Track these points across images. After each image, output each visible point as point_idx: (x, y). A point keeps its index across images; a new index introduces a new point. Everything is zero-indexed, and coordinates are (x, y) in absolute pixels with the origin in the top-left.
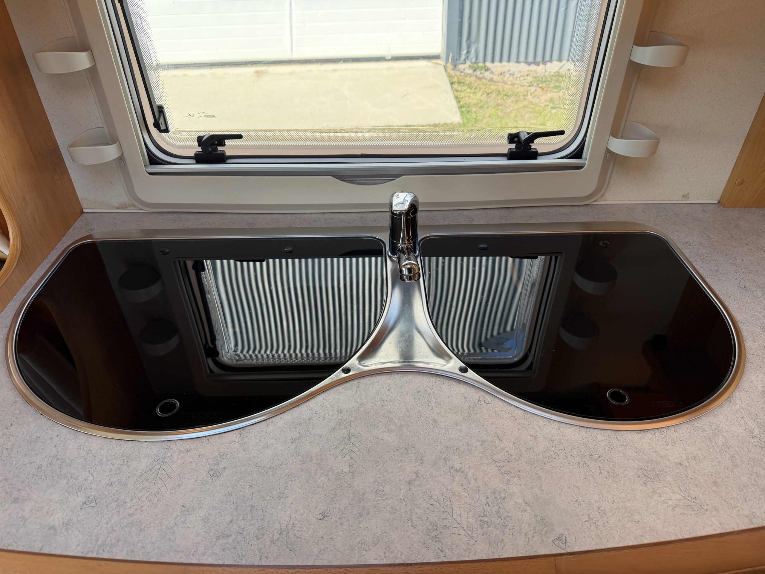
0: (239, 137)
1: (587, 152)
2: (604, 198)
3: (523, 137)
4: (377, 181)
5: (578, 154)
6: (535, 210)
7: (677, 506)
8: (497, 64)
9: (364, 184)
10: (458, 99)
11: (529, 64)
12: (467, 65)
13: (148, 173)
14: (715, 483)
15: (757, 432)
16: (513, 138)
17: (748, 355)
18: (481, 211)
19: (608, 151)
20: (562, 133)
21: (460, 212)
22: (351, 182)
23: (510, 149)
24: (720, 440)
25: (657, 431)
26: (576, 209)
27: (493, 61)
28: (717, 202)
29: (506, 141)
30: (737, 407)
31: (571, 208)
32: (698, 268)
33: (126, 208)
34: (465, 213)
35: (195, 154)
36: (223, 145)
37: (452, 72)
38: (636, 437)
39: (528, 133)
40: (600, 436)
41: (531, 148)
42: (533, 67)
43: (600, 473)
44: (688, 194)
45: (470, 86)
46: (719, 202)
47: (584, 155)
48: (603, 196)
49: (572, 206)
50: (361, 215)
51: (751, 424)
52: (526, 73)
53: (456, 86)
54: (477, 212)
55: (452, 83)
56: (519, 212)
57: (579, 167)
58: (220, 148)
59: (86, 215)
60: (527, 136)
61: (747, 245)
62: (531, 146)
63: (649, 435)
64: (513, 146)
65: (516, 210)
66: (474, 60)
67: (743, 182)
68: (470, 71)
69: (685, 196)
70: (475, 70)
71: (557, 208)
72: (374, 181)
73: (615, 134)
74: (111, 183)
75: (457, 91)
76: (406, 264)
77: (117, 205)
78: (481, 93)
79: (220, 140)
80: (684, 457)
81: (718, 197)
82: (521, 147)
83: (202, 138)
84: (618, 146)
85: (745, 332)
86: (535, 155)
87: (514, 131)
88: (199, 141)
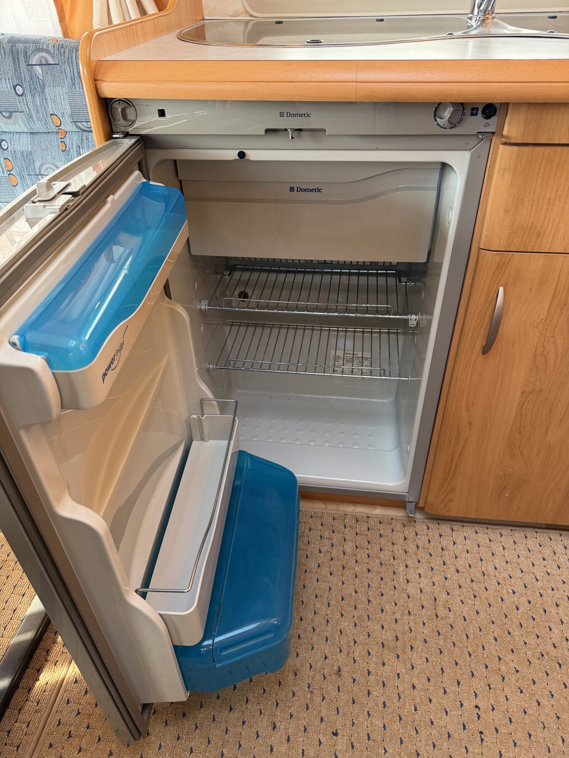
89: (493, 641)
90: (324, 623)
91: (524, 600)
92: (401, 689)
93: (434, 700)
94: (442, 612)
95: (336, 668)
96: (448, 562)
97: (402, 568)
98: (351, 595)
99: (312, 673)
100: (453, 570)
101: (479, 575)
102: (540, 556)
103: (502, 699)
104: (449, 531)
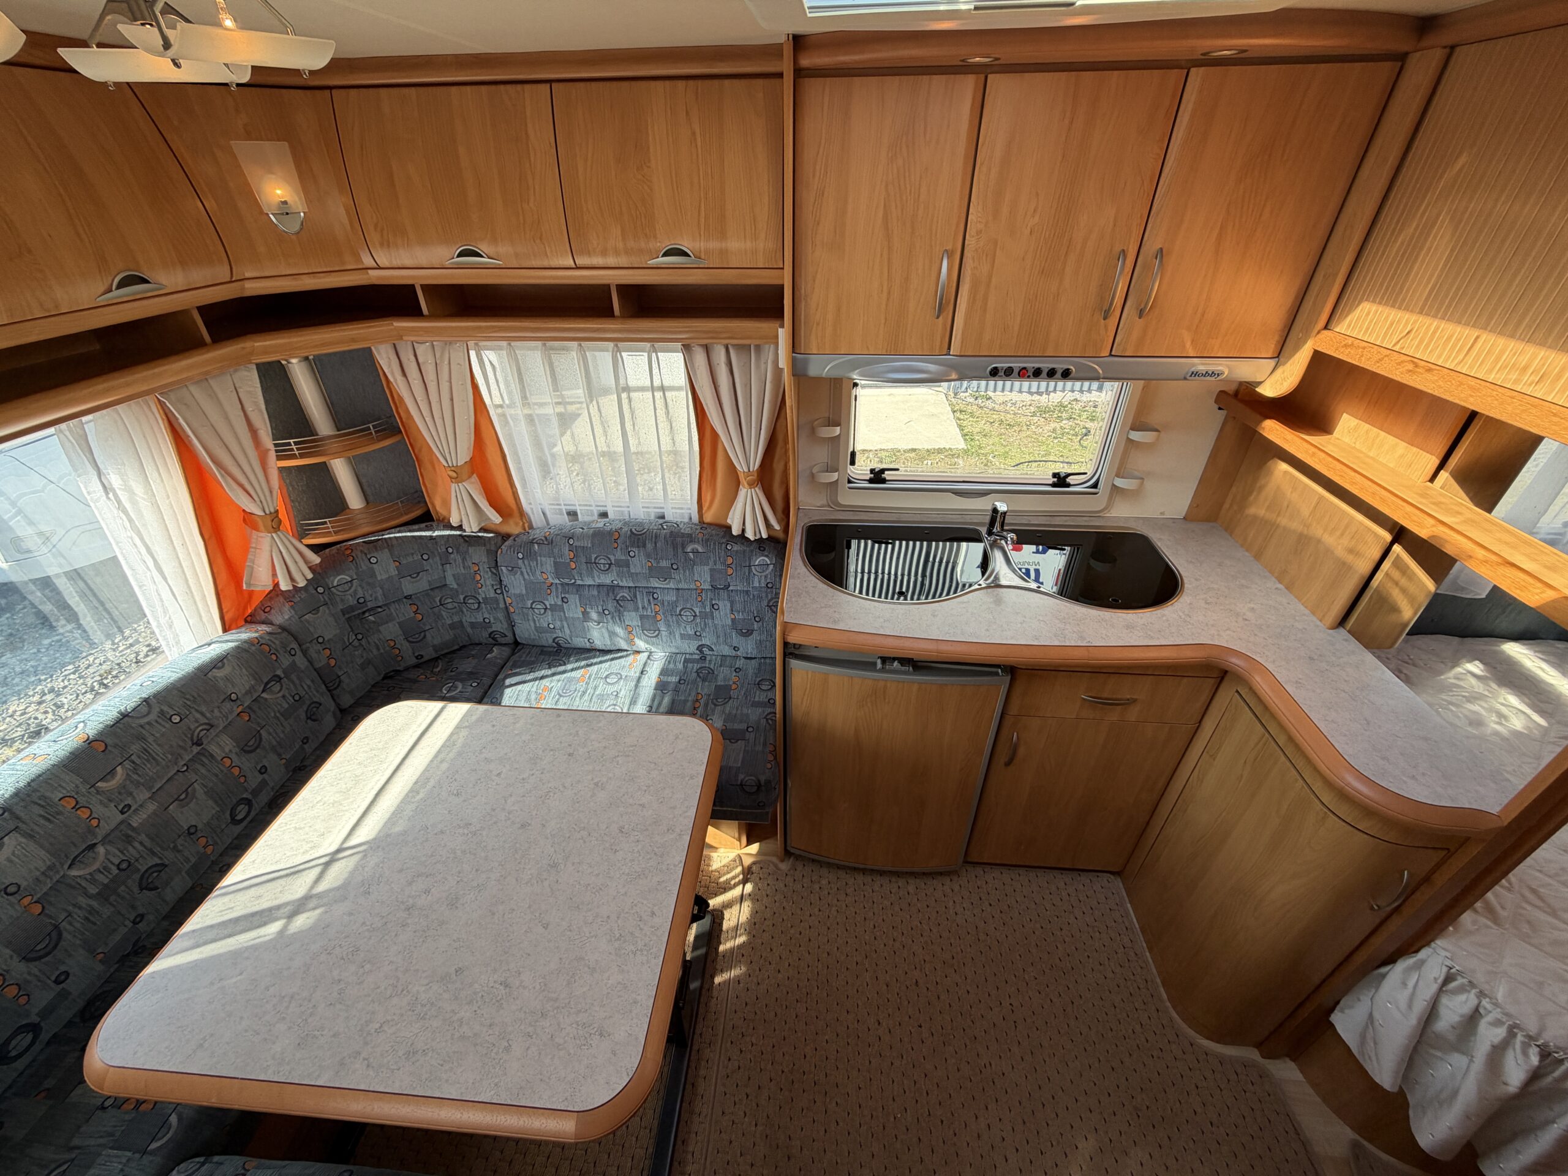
0: (897, 470)
1: (1101, 485)
3: (1062, 475)
4: (976, 497)
5: (1095, 486)
7: (1140, 636)
8: (998, 393)
10: (961, 428)
11: (1031, 393)
12: (967, 394)
13: (849, 488)
14: (1159, 631)
15: (1182, 616)
16: (1056, 475)
17: (1185, 590)
18: (1035, 517)
19: (1113, 485)
20: (1085, 473)
21: (1021, 517)
22: (960, 496)
23: (1054, 481)
24: (1166, 617)
25: (1132, 613)
27: (995, 391)
28: (1182, 518)
29: (1051, 477)
30: (1175, 608)
31: (1090, 519)
32: (1166, 553)
33: (823, 507)
34: (1026, 517)
35: (870, 479)
36: (885, 473)
37: (953, 400)
38: (1122, 614)
40: (1106, 613)
41: (1066, 482)
42: (1036, 397)
43: (1106, 625)
44: (1164, 512)
45: (972, 415)
46: (1184, 518)
47: (1099, 487)
48: (1109, 511)
49: (1092, 518)
52: (1029, 403)
53: (958, 414)
54: (1032, 517)
55: (954, 412)
56: (1058, 518)
57: (1096, 493)
58: (883, 476)
59: (803, 511)
60: (1064, 474)
61: (1197, 541)
62: (1066, 480)
63: (1128, 614)
66: (975, 389)
68: (972, 400)
69: (1162, 513)
70: (976, 399)
73: (1118, 475)
74: (821, 494)
75: (960, 420)
77: (819, 505)
78: (983, 422)
79: (883, 471)
80: (1146, 622)
81: (1184, 514)
82: (1061, 481)
83: (874, 470)
84: (1119, 482)
85: (1186, 580)
86: (1069, 485)
87: (1057, 471)
88: (872, 471)
89: (1018, 957)
90: (901, 947)
91: (1038, 926)
92: (960, 994)
93: (983, 1001)
94: (982, 937)
95: (914, 981)
96: (983, 898)
97: (951, 903)
98: (917, 926)
99: (899, 985)
100: (987, 903)
101: (1006, 907)
102: (1048, 892)
103: (1027, 998)
104: (982, 873)
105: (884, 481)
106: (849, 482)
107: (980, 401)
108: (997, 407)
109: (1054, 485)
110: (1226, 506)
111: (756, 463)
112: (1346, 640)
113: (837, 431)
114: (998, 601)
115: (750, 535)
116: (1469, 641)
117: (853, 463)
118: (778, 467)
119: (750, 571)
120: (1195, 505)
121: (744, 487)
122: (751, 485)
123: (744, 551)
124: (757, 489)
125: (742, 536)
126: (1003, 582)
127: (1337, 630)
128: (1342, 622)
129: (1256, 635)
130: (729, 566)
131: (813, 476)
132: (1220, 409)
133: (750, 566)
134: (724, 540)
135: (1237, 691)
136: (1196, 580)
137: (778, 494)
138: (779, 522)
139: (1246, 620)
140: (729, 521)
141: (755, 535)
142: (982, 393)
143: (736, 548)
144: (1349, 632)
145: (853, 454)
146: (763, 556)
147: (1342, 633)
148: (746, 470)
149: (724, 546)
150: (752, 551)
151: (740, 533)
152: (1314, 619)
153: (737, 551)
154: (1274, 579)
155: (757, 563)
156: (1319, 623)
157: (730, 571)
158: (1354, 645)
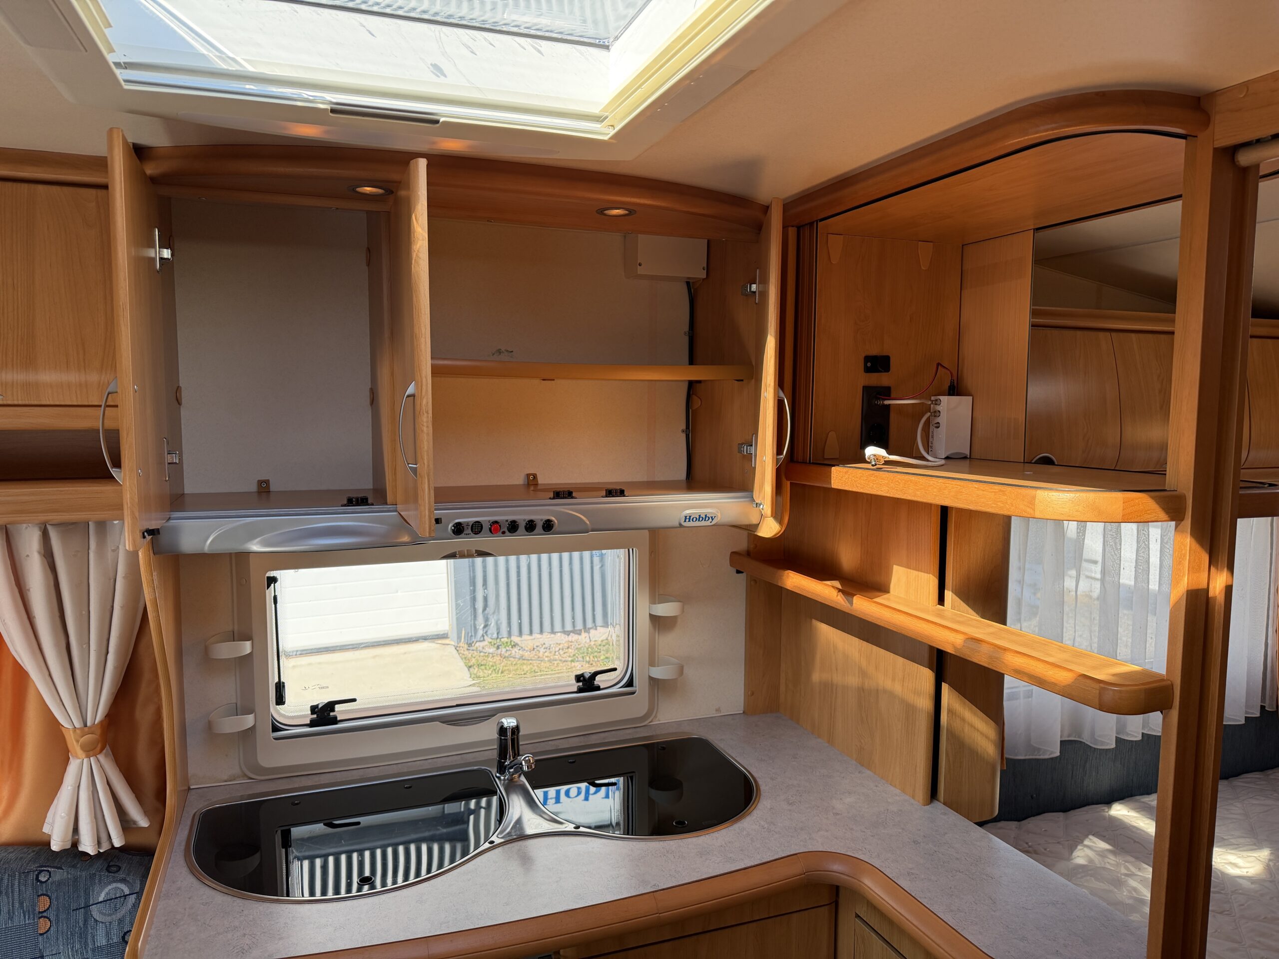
0: (354, 700)
1: (636, 681)
2: (657, 719)
3: (587, 676)
4: (475, 722)
5: (630, 683)
6: (606, 734)
7: (720, 862)
8: (525, 637)
9: (464, 725)
11: (568, 633)
12: (486, 643)
13: (274, 739)
14: (742, 850)
15: (766, 826)
16: (579, 678)
17: (762, 793)
18: (564, 740)
19: (651, 678)
20: (615, 669)
21: (546, 743)
22: (454, 725)
23: (579, 686)
24: (745, 833)
25: (707, 835)
26: (638, 729)
27: (521, 634)
28: (742, 712)
29: (574, 682)
30: (755, 817)
31: (634, 729)
32: (729, 753)
33: (234, 780)
34: (550, 742)
35: (311, 721)
36: (333, 710)
37: (466, 652)
38: (694, 840)
39: (590, 673)
40: (672, 843)
41: (594, 684)
42: (573, 637)
43: (674, 858)
44: (719, 708)
46: (744, 712)
47: (634, 685)
48: (656, 717)
49: (635, 728)
50: (460, 756)
51: (762, 823)
52: (566, 645)
53: (475, 670)
54: (561, 741)
55: (469, 667)
56: (594, 737)
57: (633, 693)
58: (332, 714)
59: (192, 791)
60: (589, 675)
61: (763, 735)
62: (594, 682)
63: (702, 838)
64: (581, 684)
65: (591, 735)
66: (495, 635)
67: (753, 694)
68: (492, 650)
69: (718, 710)
70: (498, 648)
71: (623, 731)
72: (473, 722)
73: (652, 663)
74: (227, 755)
76: (525, 758)
77: (226, 778)
79: (331, 706)
80: (724, 843)
81: (742, 708)
82: (587, 683)
83: (317, 706)
84: (658, 673)
85: (760, 782)
86: (598, 688)
87: (579, 673)
88: (314, 709)
105: (335, 721)
106: (275, 729)
107: (503, 650)
108: (527, 654)
109: (580, 690)
110: (782, 688)
111: (97, 711)
112: (945, 814)
113: (247, 647)
114: (526, 860)
115: (87, 846)
116: (1072, 813)
117: (280, 700)
118: (143, 716)
119: (87, 916)
120: (750, 693)
121: (77, 757)
122: (90, 750)
123: (75, 880)
124: (101, 757)
125: (73, 852)
126: (529, 831)
127: (932, 805)
128: (933, 794)
129: (852, 829)
130: (42, 915)
131: (210, 726)
132: (738, 572)
133: (87, 906)
134: (33, 867)
135: (857, 916)
136: (772, 779)
137: (145, 762)
138: (146, 813)
139: (837, 814)
140: (46, 829)
141: (99, 843)
142: (505, 640)
143: (59, 875)
144: (945, 804)
145: (280, 687)
146: (115, 882)
147: (938, 807)
148: (78, 724)
149: (32, 876)
150: (92, 876)
151: (68, 846)
152: (907, 797)
153: (60, 884)
154: (855, 762)
155: (101, 899)
156: (912, 801)
157: (44, 925)
158: (953, 817)
